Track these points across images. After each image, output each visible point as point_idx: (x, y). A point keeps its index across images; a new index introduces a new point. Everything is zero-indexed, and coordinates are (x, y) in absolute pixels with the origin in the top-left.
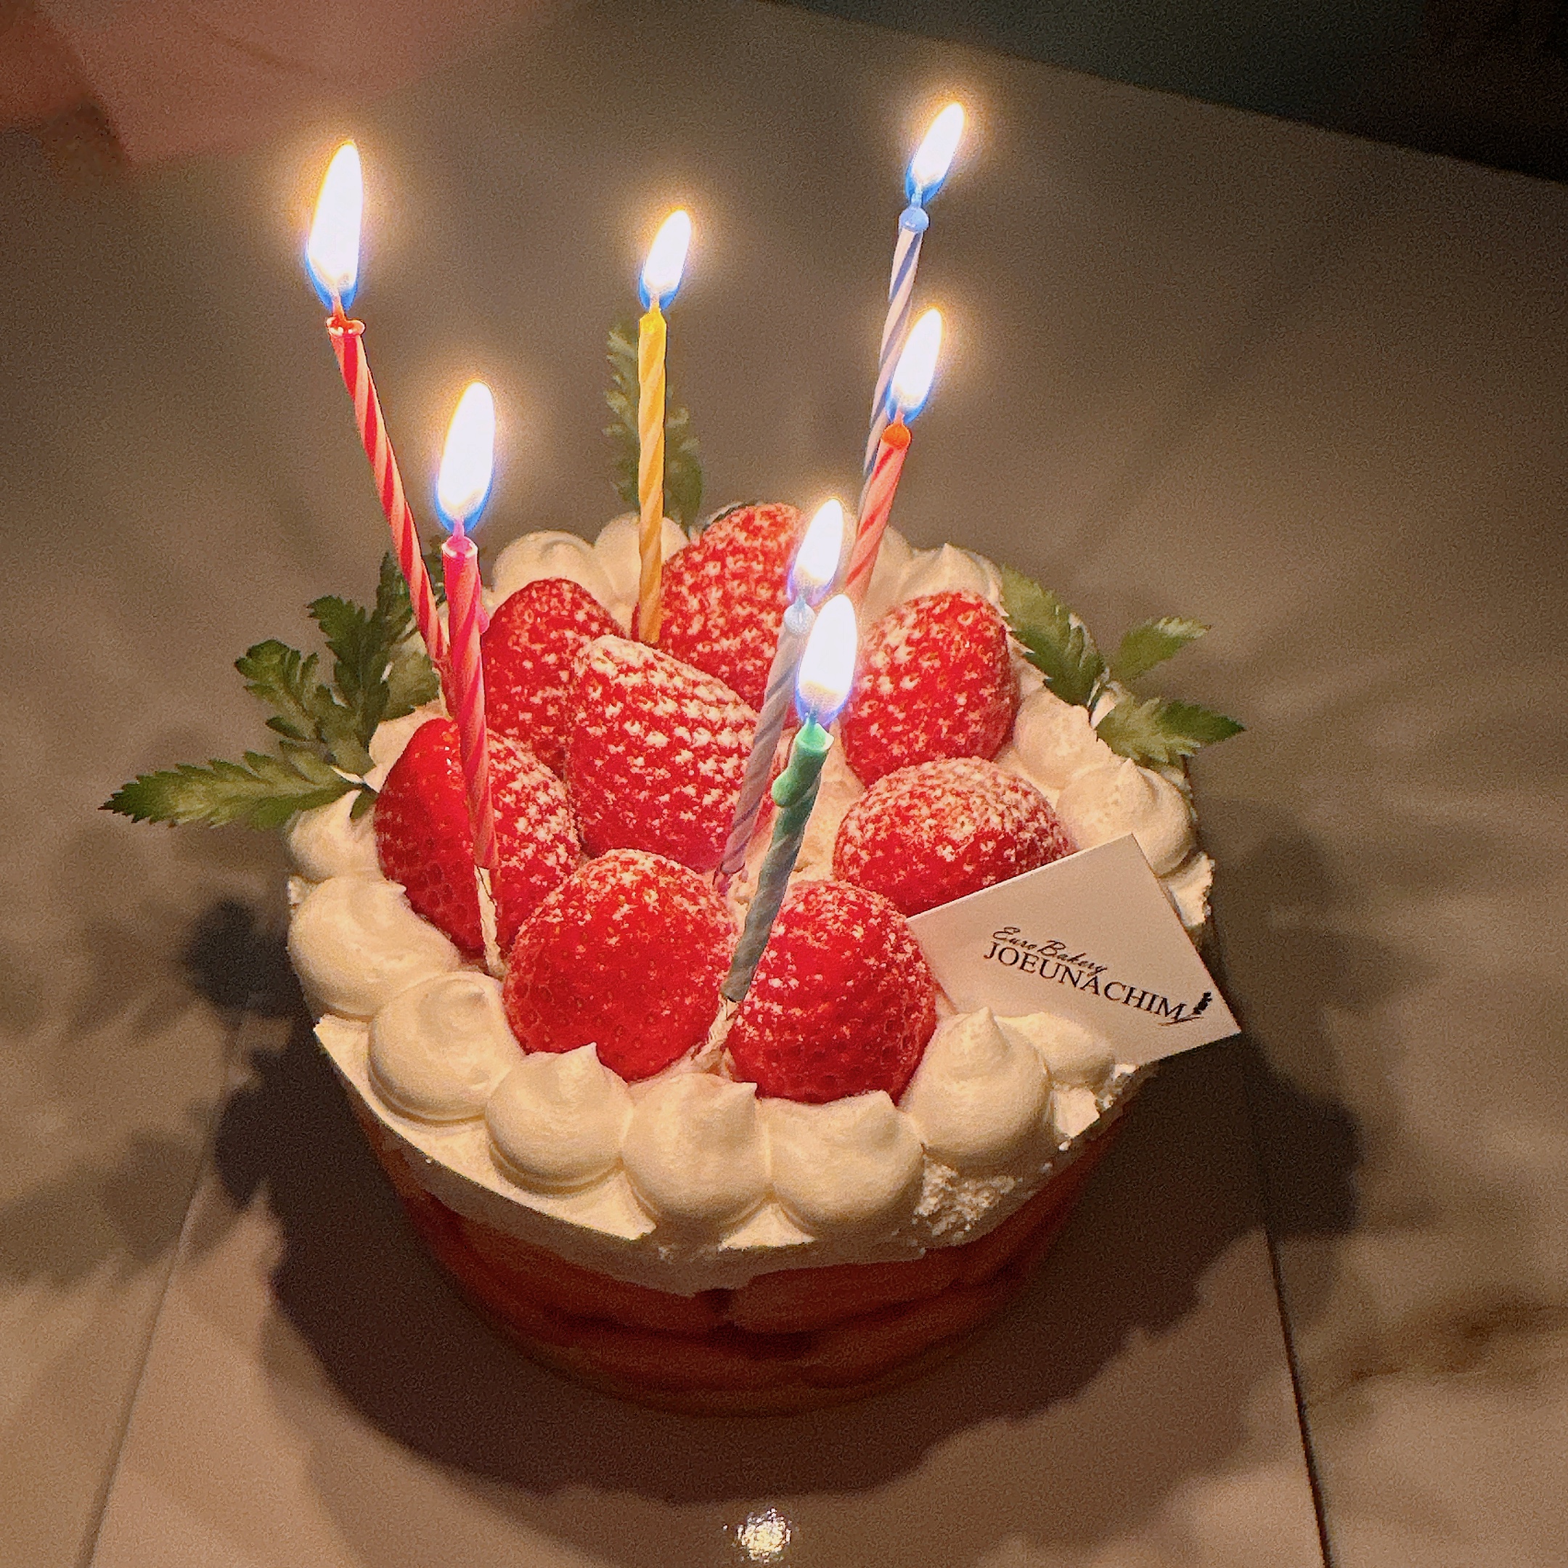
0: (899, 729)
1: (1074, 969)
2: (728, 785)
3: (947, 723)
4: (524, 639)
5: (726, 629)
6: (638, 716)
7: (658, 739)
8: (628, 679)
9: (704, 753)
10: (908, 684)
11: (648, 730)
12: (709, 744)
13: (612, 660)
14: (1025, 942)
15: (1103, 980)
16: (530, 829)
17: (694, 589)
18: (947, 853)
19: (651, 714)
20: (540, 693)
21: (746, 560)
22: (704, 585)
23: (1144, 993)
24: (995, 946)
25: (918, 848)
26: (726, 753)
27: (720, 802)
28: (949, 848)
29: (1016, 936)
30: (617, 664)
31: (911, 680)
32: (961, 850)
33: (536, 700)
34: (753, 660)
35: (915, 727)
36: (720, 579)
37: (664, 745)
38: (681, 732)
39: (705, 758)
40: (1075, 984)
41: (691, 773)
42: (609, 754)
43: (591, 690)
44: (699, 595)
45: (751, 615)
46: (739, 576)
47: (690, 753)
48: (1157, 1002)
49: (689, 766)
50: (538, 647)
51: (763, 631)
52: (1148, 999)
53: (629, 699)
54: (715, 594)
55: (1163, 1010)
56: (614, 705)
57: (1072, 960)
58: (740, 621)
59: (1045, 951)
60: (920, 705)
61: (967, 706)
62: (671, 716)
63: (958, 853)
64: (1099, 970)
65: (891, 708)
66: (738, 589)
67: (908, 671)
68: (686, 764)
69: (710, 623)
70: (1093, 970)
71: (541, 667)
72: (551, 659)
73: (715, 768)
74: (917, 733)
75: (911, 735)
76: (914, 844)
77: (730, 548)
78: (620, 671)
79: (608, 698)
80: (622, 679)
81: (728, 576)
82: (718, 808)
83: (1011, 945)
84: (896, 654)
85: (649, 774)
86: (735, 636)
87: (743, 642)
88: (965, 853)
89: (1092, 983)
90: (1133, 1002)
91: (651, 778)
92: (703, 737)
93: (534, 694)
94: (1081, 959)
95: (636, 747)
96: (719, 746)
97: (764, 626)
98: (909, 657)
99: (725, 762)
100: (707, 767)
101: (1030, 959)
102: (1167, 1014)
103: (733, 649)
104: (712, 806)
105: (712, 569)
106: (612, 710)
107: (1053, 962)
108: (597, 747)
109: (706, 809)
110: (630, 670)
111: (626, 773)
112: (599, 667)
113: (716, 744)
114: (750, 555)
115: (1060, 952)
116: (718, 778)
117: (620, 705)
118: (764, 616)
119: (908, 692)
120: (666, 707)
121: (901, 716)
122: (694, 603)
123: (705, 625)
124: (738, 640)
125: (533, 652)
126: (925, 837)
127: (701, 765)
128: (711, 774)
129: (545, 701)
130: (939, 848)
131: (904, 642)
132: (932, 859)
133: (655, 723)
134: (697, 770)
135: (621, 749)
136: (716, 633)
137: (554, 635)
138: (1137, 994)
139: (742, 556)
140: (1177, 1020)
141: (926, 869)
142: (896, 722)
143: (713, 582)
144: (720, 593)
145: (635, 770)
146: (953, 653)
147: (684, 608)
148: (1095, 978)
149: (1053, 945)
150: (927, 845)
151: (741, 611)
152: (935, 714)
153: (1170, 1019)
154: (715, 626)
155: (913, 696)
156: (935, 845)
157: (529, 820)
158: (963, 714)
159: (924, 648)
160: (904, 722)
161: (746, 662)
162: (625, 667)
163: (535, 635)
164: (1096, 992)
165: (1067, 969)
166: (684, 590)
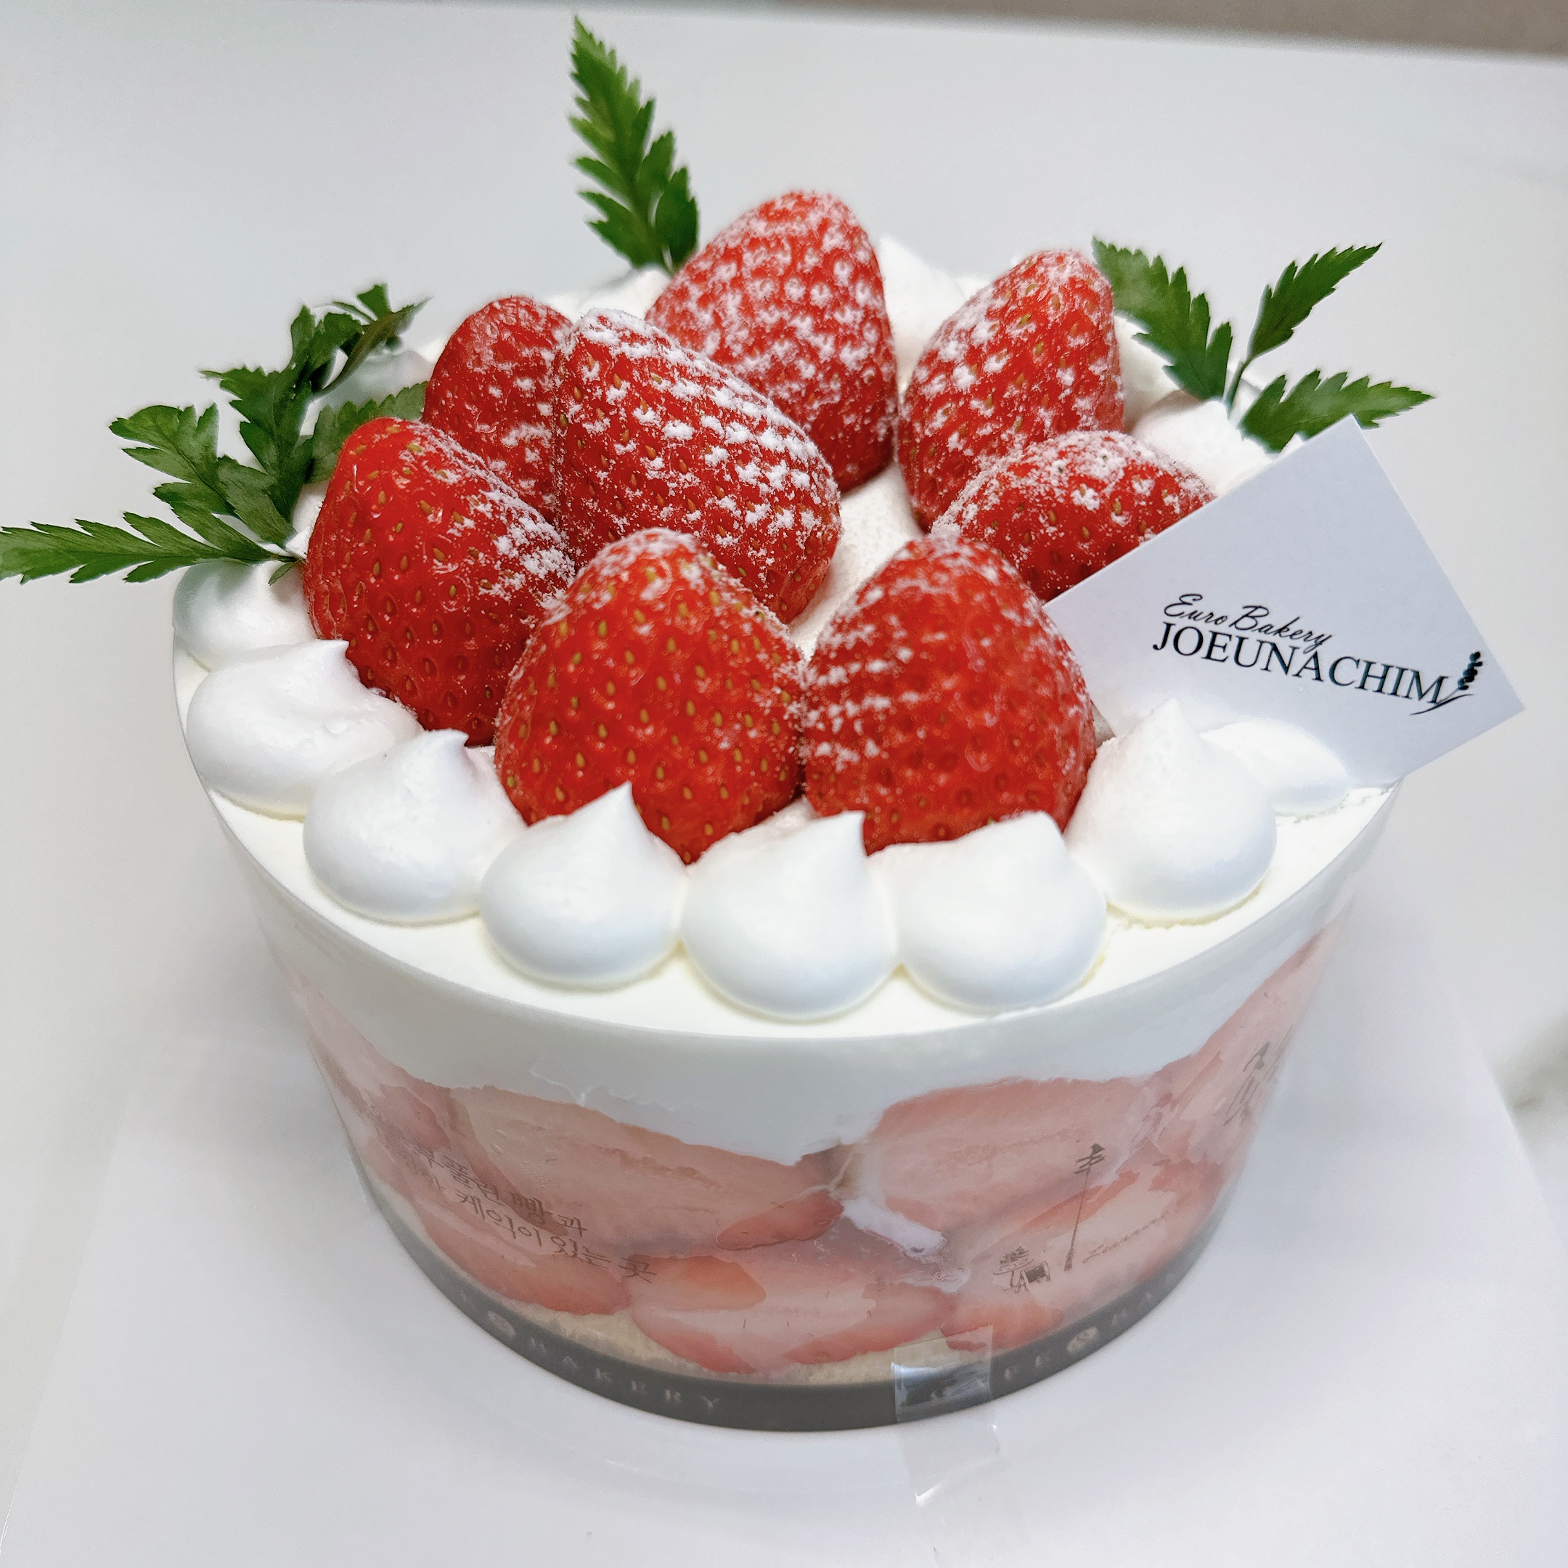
0: (987, 430)
1: (1284, 644)
2: (777, 499)
3: (1051, 413)
4: (488, 357)
5: (750, 344)
6: (651, 398)
7: (679, 430)
8: (634, 350)
9: (742, 454)
10: (994, 365)
11: (665, 419)
12: (748, 443)
13: (610, 328)
14: (1212, 614)
15: (1327, 655)
16: (515, 553)
17: (704, 301)
18: (1088, 499)
19: (668, 395)
20: (514, 433)
21: (770, 250)
22: (717, 293)
23: (1387, 668)
24: (1169, 626)
25: (1048, 502)
26: (770, 458)
27: (768, 521)
28: (1090, 492)
29: (1197, 606)
30: (618, 331)
31: (998, 360)
32: (1108, 491)
33: (510, 441)
34: (788, 385)
35: (1008, 423)
36: (737, 282)
37: (689, 437)
38: (709, 421)
39: (745, 459)
40: (1286, 669)
41: (728, 477)
42: (614, 456)
43: (585, 369)
44: (711, 307)
45: (782, 322)
46: (760, 272)
47: (724, 451)
48: (1408, 676)
49: (724, 467)
50: (507, 367)
51: (796, 340)
52: (1393, 674)
53: (636, 374)
54: (732, 302)
55: (1414, 693)
56: (618, 387)
57: (1280, 631)
58: (768, 331)
59: (1239, 625)
60: (1012, 391)
61: (1076, 387)
62: (695, 400)
63: (1104, 497)
64: (1320, 641)
65: (975, 404)
66: (761, 289)
67: (994, 348)
68: (719, 466)
69: (729, 338)
70: (1313, 643)
71: (514, 395)
72: (526, 384)
73: (758, 474)
74: (1011, 431)
75: (1004, 436)
76: (1039, 496)
77: (747, 241)
78: (623, 338)
79: (608, 378)
80: (626, 347)
81: (747, 275)
82: (766, 531)
83: (1191, 623)
84: (973, 335)
85: (672, 479)
86: (762, 351)
87: (774, 359)
88: (1114, 495)
89: (1312, 664)
90: (1373, 684)
91: (675, 485)
92: (739, 434)
93: (505, 434)
94: (1293, 628)
95: (652, 441)
96: (760, 446)
97: (798, 335)
98: (993, 333)
99: (770, 471)
100: (748, 473)
101: (1220, 640)
102: (1421, 695)
103: (762, 370)
104: (759, 527)
105: (726, 272)
106: (615, 394)
107: (1253, 638)
108: (598, 449)
109: (750, 531)
110: (634, 338)
111: (641, 479)
112: (593, 336)
113: (757, 443)
114: (773, 245)
115: (1262, 622)
116: (763, 487)
117: (626, 384)
118: (797, 322)
119: (995, 375)
120: (686, 390)
121: (989, 412)
122: (706, 318)
123: (723, 341)
124: (767, 356)
125: (501, 375)
126: (1055, 482)
127: (738, 469)
128: (754, 482)
129: (522, 443)
130: (1076, 494)
131: (983, 316)
132: (1068, 514)
133: (676, 409)
134: (735, 476)
135: (631, 446)
136: (737, 349)
137: (526, 352)
138: (1377, 670)
139: (763, 249)
140: (1437, 704)
141: (1060, 531)
142: (984, 421)
143: (728, 287)
144: (738, 298)
145: (652, 475)
146: (1051, 311)
147: (693, 327)
148: (1315, 656)
149: (1252, 611)
150: (1058, 492)
151: (769, 318)
152: (1034, 399)
153: (1426, 703)
154: (736, 341)
155: (1001, 380)
156: (1070, 490)
157: (513, 542)
158: (1070, 399)
159: (1012, 312)
160: (993, 419)
161: (778, 387)
162: (628, 334)
163: (503, 351)
164: (1318, 678)
165: (1275, 648)
166: (692, 305)
